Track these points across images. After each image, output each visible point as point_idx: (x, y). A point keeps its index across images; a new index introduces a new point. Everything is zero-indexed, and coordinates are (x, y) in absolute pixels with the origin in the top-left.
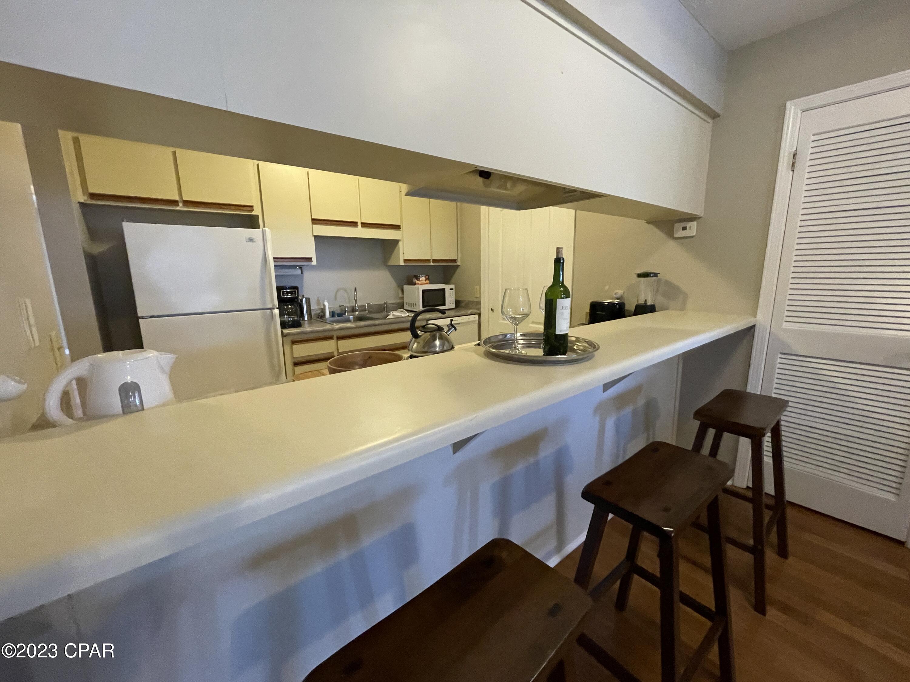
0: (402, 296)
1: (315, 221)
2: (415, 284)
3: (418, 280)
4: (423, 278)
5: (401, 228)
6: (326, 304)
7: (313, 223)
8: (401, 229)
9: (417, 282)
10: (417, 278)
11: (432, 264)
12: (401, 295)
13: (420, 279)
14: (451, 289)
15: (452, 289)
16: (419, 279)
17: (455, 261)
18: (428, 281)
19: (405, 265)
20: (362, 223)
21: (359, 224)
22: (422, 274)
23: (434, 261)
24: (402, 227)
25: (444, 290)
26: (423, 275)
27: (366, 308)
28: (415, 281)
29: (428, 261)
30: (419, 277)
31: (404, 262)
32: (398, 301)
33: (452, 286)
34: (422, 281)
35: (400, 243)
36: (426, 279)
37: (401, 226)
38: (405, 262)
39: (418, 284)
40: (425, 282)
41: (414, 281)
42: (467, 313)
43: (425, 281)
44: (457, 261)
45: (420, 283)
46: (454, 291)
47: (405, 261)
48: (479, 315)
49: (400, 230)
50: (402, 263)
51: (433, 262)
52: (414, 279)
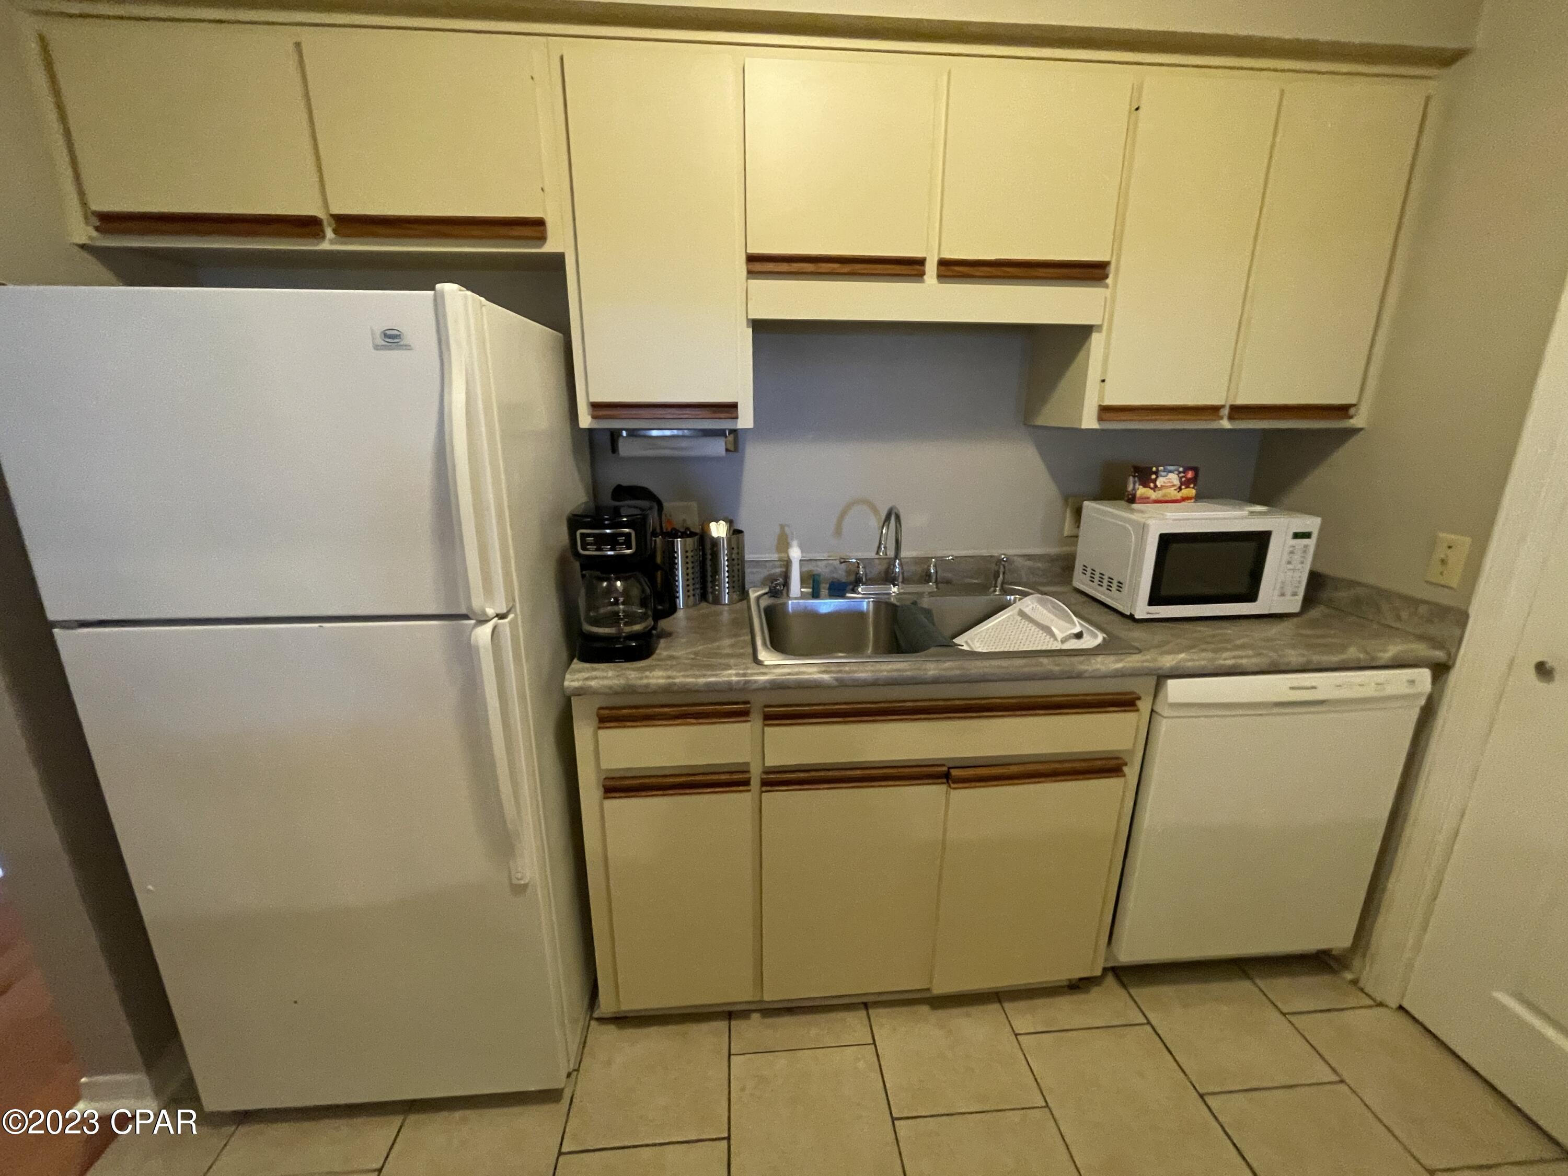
0: (1073, 533)
1: (758, 267)
2: (1132, 499)
3: (1145, 485)
4: (1169, 480)
5: (1111, 276)
6: (795, 554)
7: (751, 274)
8: (1109, 281)
9: (1141, 491)
10: (1145, 476)
11: (1226, 424)
12: (1067, 530)
13: (1158, 483)
14: (1297, 536)
15: (1307, 535)
16: (1154, 481)
17: (1343, 411)
18: (1191, 492)
19: (1102, 430)
20: (944, 264)
21: (931, 268)
22: (1169, 461)
23: (1238, 411)
24: (1117, 270)
25: (1261, 540)
26: (1171, 468)
27: (929, 570)
28: (1134, 489)
29: (1214, 410)
30: (1156, 473)
31: (1100, 419)
32: (1053, 550)
33: (1312, 524)
34: (1164, 491)
35: (1096, 339)
36: (1185, 483)
37: (1112, 267)
38: (1107, 415)
39: (1146, 500)
40: (1179, 496)
41: (1130, 488)
42: (1373, 659)
43: (1180, 489)
44: (1352, 411)
45: (1153, 495)
46: (1311, 543)
47: (1105, 411)
48: (1440, 670)
49: (1107, 286)
50: (1089, 421)
51: (1231, 418)
52: (1131, 479)
